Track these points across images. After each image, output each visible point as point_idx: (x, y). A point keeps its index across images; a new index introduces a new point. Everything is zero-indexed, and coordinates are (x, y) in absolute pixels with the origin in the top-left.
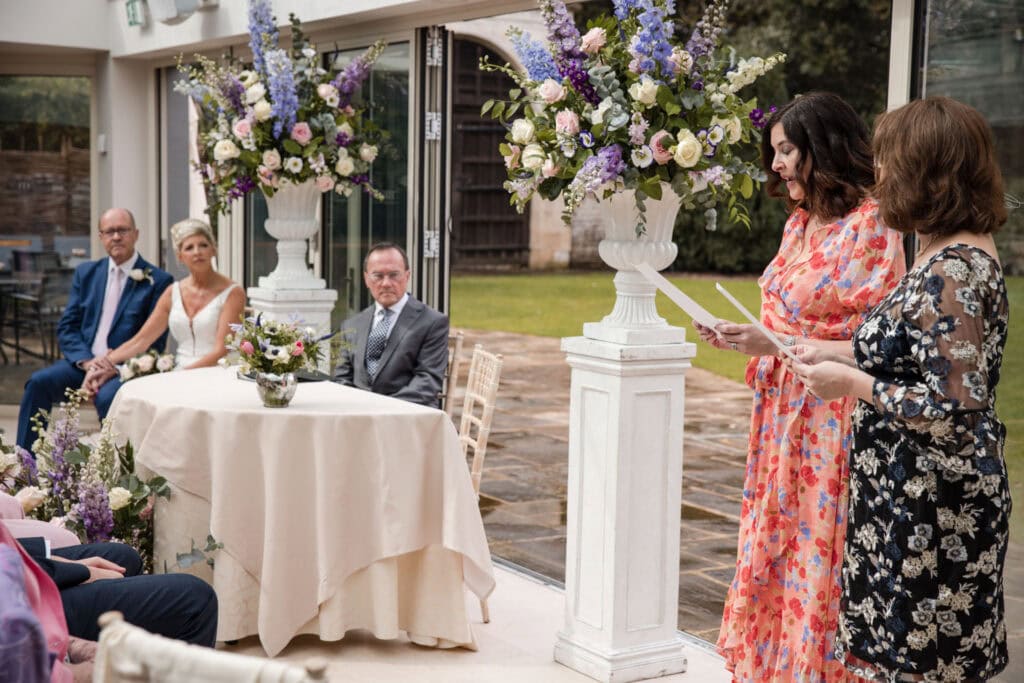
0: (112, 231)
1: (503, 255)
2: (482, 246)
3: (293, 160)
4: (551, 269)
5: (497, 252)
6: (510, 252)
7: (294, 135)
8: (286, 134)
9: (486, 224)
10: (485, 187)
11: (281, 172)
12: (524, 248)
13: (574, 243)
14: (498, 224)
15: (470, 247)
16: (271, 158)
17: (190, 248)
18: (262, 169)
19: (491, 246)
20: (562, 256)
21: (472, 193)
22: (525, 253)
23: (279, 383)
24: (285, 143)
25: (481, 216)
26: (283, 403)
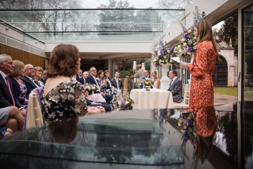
0: (145, 73)
1: (223, 85)
2: (220, 84)
3: (163, 61)
4: (231, 87)
5: (223, 84)
6: (225, 84)
7: (164, 57)
8: (163, 57)
9: (221, 80)
10: (220, 75)
11: (162, 62)
12: (227, 84)
13: (235, 83)
14: (222, 80)
15: (218, 84)
16: (160, 61)
17: (153, 74)
18: (159, 62)
19: (221, 83)
20: (233, 85)
21: (218, 76)
22: (227, 85)
23: (148, 87)
24: (162, 59)
25: (220, 79)
26: (149, 90)
